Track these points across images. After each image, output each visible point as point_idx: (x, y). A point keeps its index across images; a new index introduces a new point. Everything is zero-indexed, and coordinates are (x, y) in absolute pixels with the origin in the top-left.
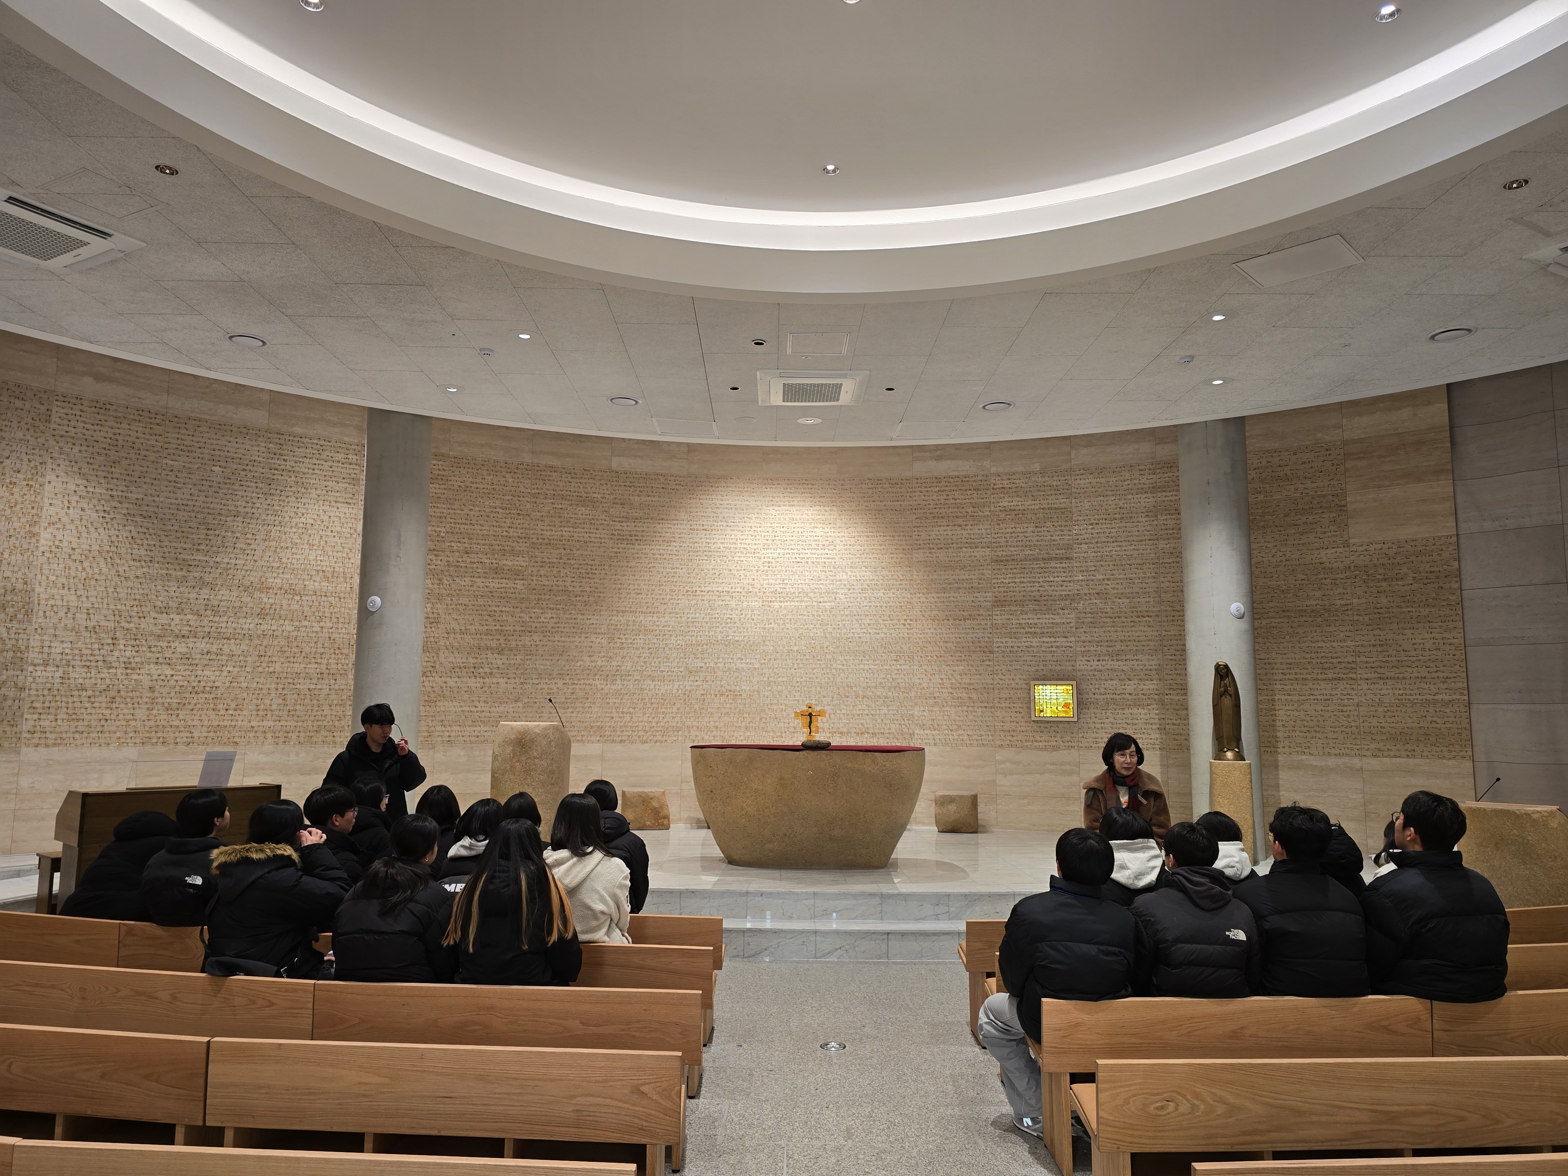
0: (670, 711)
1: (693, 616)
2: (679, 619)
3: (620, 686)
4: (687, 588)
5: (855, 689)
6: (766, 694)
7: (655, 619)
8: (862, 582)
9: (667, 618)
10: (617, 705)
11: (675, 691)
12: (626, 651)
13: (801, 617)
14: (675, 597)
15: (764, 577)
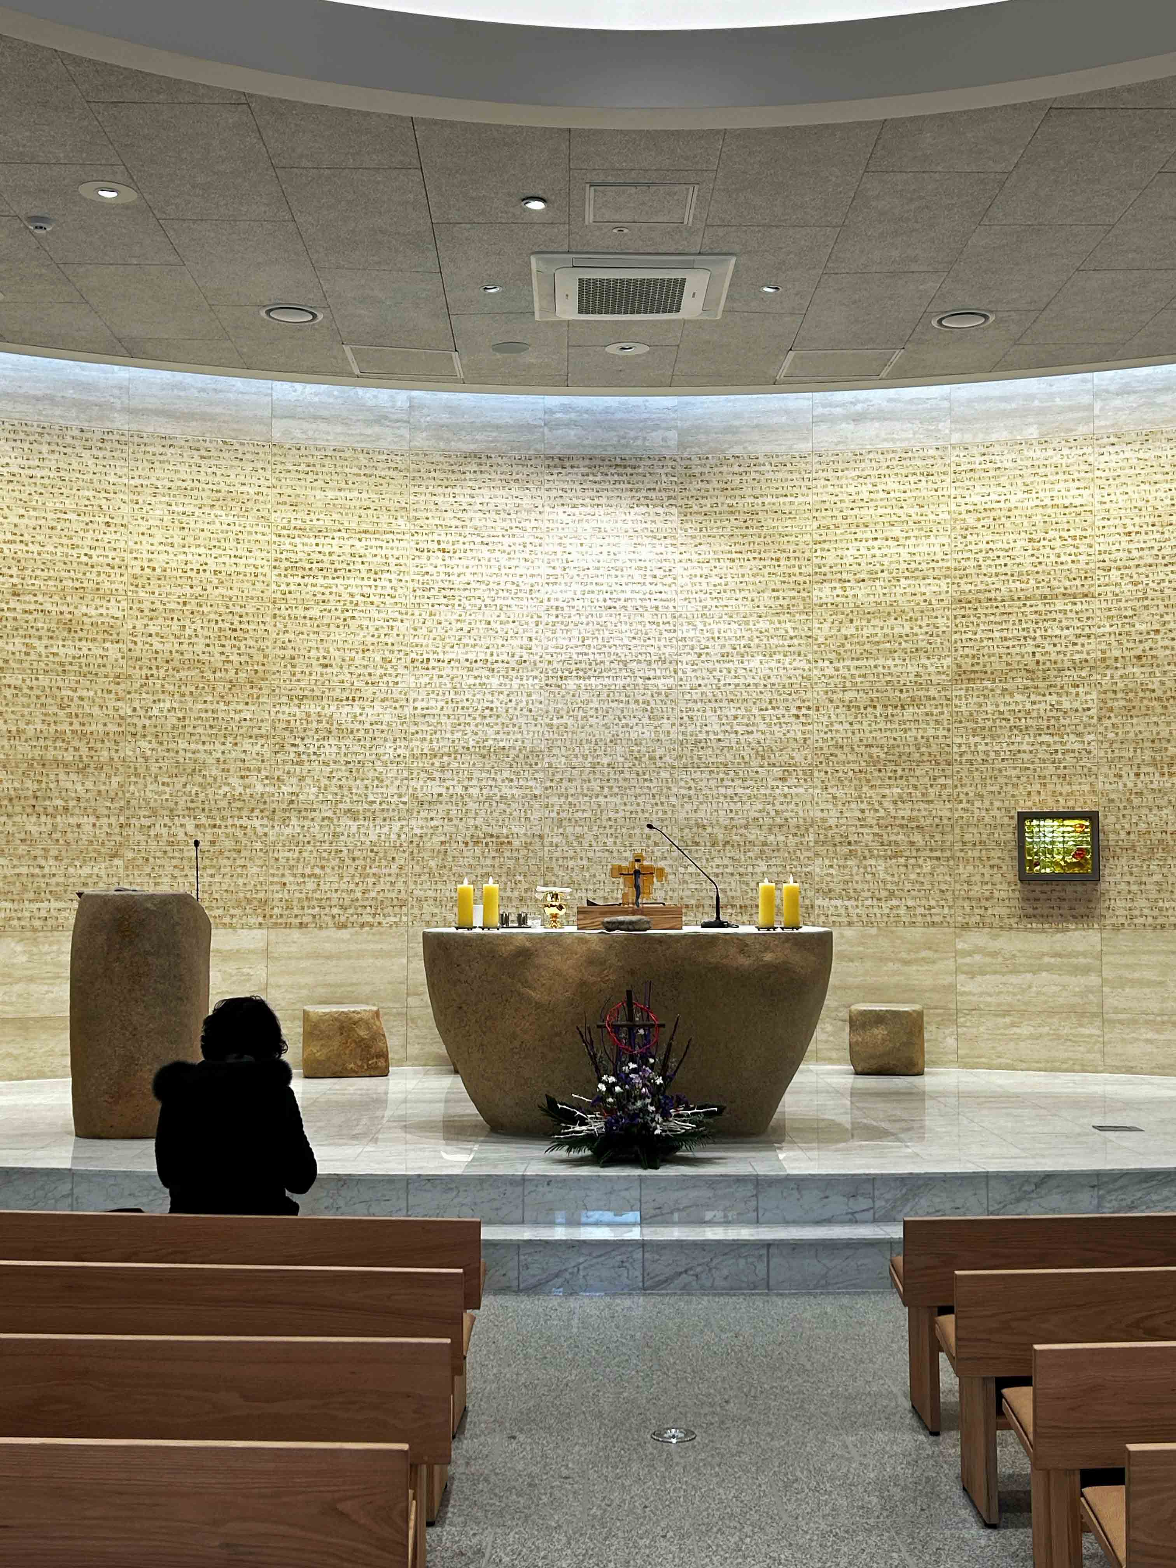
0: (387, 871)
1: (424, 705)
2: (399, 711)
3: (298, 829)
4: (413, 655)
5: (709, 830)
6: (555, 840)
7: (358, 711)
8: (722, 642)
9: (378, 709)
10: (292, 863)
11: (393, 837)
12: (306, 766)
13: (615, 705)
14: (390, 671)
15: (549, 634)
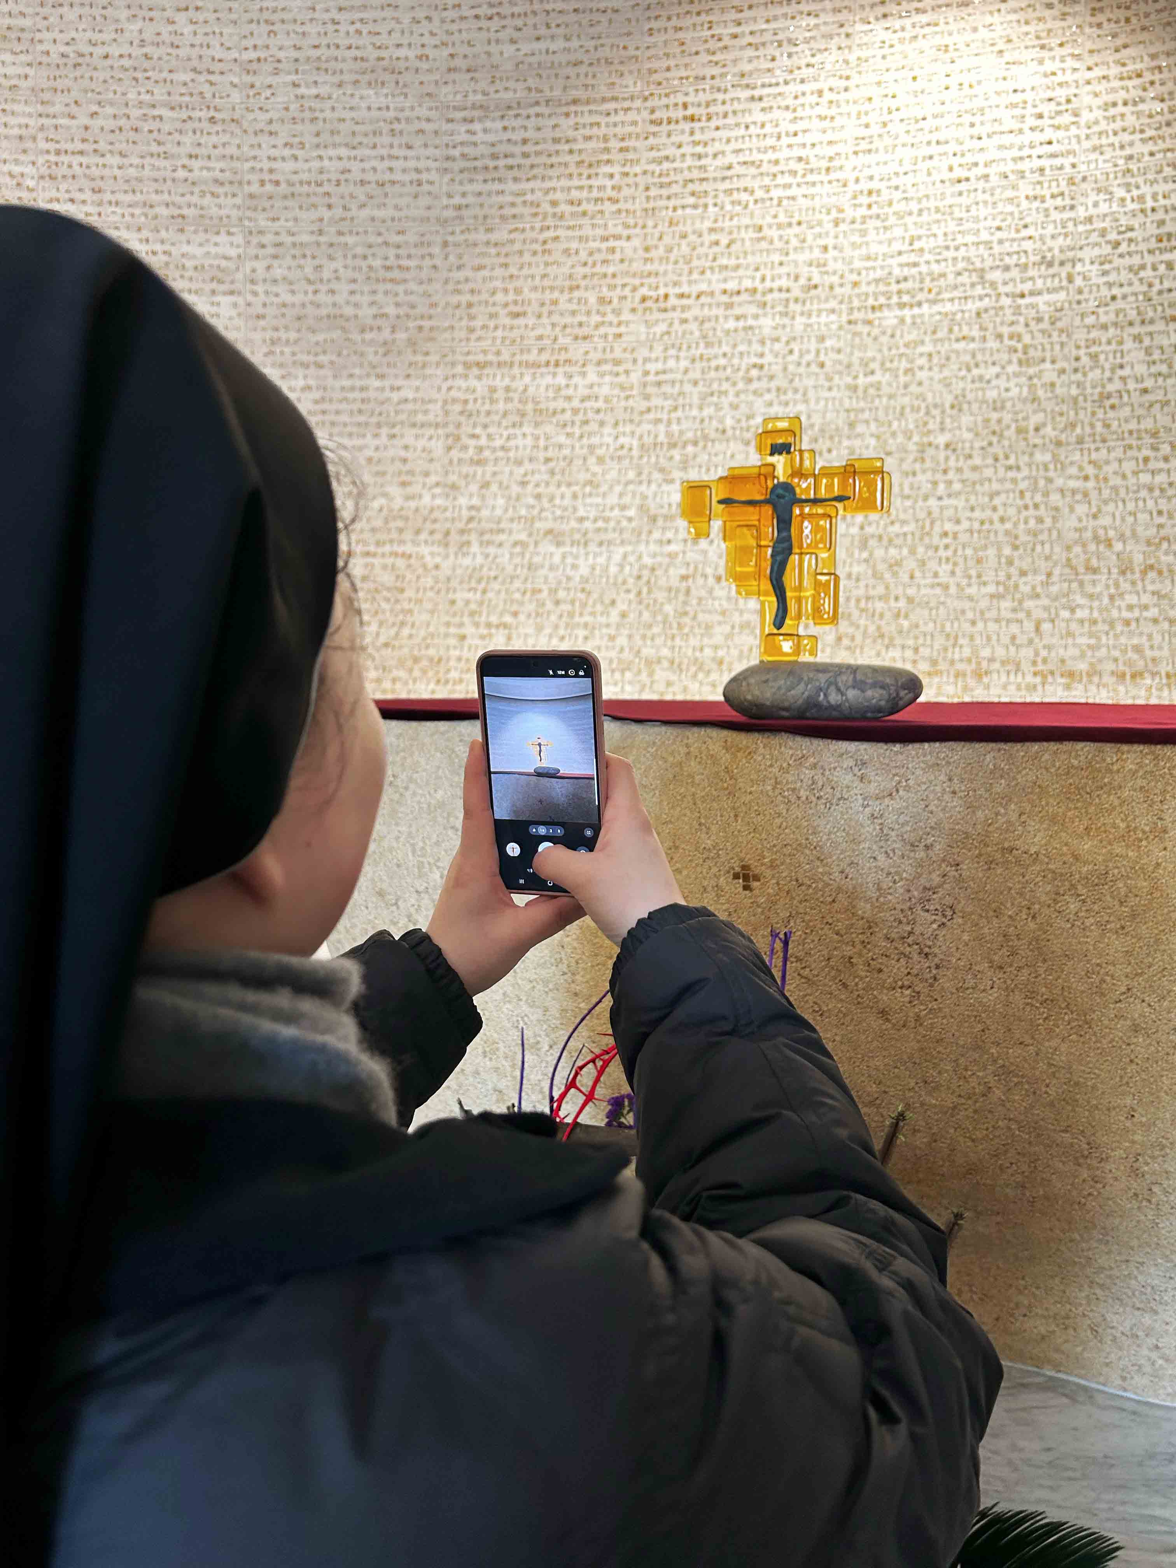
0: (603, 620)
1: (659, 366)
2: (622, 378)
3: (479, 560)
4: (644, 291)
7: (561, 380)
9: (592, 377)
10: (473, 606)
11: (613, 569)
12: (490, 469)
13: (962, 345)
14: (610, 317)
15: (856, 238)
